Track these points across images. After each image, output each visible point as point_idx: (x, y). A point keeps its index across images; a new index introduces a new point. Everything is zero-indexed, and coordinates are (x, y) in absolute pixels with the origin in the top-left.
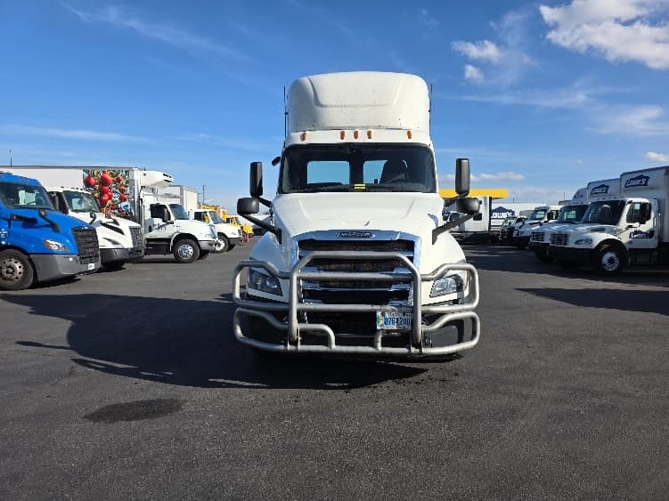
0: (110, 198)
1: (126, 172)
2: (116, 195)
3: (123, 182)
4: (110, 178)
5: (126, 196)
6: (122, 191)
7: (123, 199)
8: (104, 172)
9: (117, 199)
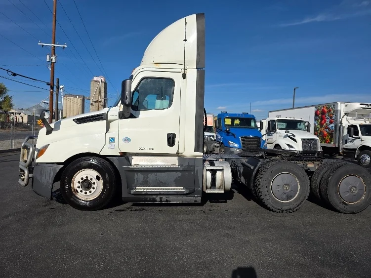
0: (325, 121)
1: (334, 105)
2: (328, 120)
3: (332, 112)
4: (326, 110)
5: (332, 121)
6: (331, 117)
7: (331, 123)
8: (324, 107)
9: (328, 122)
